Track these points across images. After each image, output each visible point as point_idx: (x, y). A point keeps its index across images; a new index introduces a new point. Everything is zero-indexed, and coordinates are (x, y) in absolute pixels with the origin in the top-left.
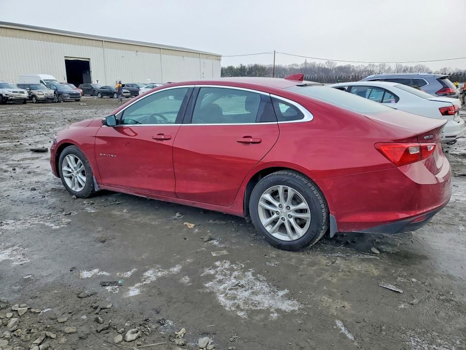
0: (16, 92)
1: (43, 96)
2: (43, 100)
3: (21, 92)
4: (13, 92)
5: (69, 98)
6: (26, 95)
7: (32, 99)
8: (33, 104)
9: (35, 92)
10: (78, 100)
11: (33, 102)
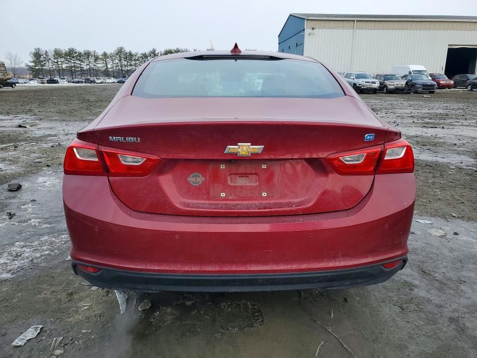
0: (369, 82)
1: (393, 87)
2: (392, 91)
3: (373, 83)
4: (366, 82)
5: (421, 90)
6: (377, 85)
7: (383, 90)
8: (383, 95)
9: (387, 83)
10: (433, 92)
11: (383, 93)
